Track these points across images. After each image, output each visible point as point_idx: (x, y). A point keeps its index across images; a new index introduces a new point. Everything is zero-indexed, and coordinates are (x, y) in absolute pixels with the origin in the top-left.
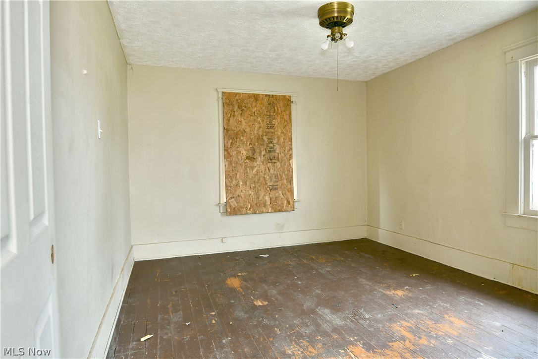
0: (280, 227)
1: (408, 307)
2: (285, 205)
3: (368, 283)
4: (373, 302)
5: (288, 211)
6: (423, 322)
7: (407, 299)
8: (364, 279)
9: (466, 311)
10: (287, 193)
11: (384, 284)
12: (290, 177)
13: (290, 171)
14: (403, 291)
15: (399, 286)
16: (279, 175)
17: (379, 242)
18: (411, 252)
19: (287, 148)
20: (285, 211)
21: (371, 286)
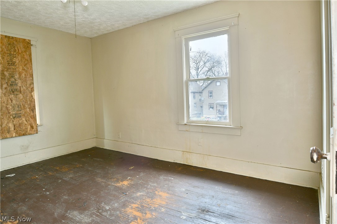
0: (25, 149)
1: (133, 192)
2: (29, 129)
3: (103, 180)
4: (109, 195)
5: (31, 134)
6: (144, 201)
7: (131, 186)
8: (100, 178)
9: (166, 186)
10: (31, 119)
11: (114, 178)
12: (32, 106)
13: (32, 101)
14: (127, 181)
15: (124, 178)
16: (22, 105)
17: (105, 148)
18: (127, 152)
19: (29, 82)
20: (29, 134)
21: (106, 183)
